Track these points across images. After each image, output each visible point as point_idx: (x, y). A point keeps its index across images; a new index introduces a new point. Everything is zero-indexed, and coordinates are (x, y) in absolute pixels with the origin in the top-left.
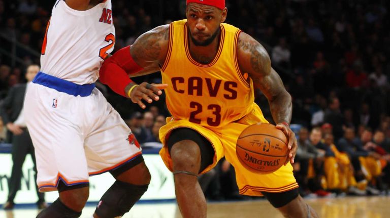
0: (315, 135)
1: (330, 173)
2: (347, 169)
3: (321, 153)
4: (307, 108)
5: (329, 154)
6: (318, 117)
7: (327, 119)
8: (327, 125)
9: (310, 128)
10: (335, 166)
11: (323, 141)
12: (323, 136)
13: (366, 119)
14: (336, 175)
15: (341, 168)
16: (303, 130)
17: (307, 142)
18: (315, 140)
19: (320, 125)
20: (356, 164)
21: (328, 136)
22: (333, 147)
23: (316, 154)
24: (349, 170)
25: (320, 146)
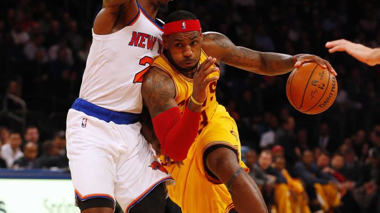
0: (265, 158)
1: (281, 202)
2: (300, 198)
3: (271, 179)
4: (255, 127)
5: (281, 181)
6: (268, 138)
7: (279, 141)
8: (278, 147)
9: (259, 150)
10: (287, 194)
11: (273, 165)
12: (274, 160)
13: (325, 141)
14: (288, 204)
15: (294, 196)
16: (251, 153)
17: (255, 166)
18: (265, 164)
19: (270, 147)
20: (311, 192)
21: (279, 160)
22: (285, 172)
23: (266, 180)
24: (303, 199)
25: (270, 171)
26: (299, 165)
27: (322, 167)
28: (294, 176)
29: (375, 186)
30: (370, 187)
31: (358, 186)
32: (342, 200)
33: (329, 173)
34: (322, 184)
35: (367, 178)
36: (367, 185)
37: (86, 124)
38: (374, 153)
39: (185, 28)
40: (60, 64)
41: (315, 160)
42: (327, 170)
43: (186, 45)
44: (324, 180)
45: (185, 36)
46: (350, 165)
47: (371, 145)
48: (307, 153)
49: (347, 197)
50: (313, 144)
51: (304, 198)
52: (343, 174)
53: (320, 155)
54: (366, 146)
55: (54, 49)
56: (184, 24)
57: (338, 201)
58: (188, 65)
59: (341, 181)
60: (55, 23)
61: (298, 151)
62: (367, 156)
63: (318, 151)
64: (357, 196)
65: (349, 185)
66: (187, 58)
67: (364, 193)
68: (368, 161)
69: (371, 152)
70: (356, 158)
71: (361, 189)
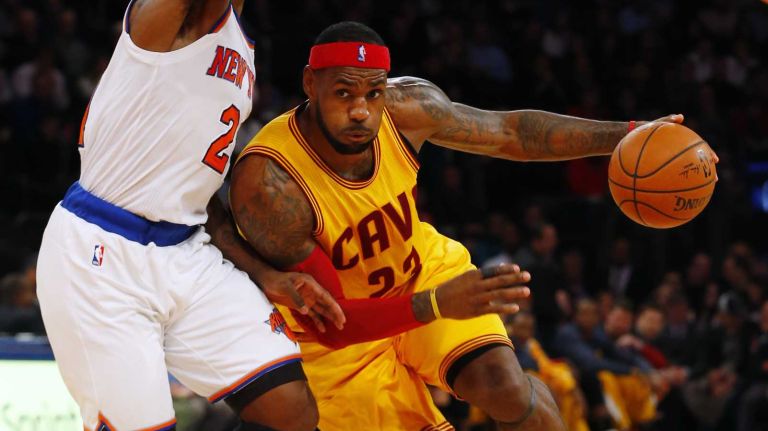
26: (566, 330)
27: (616, 335)
28: (555, 355)
29: (732, 378)
30: (723, 379)
31: (695, 376)
32: (660, 407)
33: (632, 348)
34: (617, 373)
35: (716, 360)
36: (714, 375)
37: (101, 259)
38: (731, 305)
39: (363, 59)
40: (37, 105)
41: (603, 319)
42: (626, 340)
43: (359, 95)
44: (622, 362)
45: (362, 76)
46: (678, 331)
47: (725, 286)
48: (585, 305)
49: (671, 400)
50: (595, 284)
51: (575, 404)
52: (662, 350)
53: (611, 308)
54: (712, 289)
55: (26, 72)
56: (362, 50)
57: (650, 409)
58: (355, 140)
59: (658, 366)
60: (29, 16)
61: (562, 298)
62: (714, 310)
63: (606, 298)
64: (692, 400)
65: (676, 373)
66: (357, 123)
67: (709, 391)
68: (717, 321)
69: (723, 302)
70: (690, 316)
71: (703, 383)
